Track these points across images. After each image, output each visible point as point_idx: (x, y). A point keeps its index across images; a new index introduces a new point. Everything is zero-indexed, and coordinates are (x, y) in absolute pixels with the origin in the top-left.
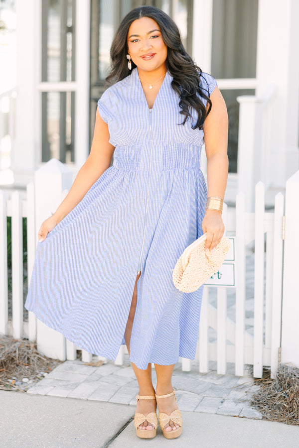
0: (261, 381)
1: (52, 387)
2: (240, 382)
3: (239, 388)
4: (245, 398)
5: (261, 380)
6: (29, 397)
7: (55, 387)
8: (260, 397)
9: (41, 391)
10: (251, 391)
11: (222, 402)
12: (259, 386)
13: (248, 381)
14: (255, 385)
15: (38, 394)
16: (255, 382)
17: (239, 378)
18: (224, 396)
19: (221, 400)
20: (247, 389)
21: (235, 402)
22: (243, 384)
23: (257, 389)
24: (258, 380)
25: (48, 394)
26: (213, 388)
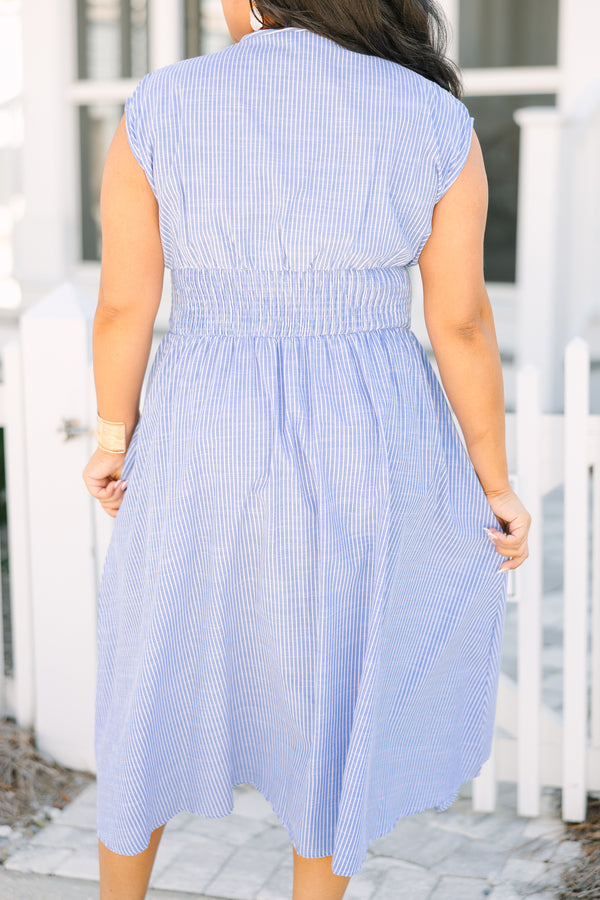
0: (583, 831)
1: (66, 853)
2: (531, 832)
3: (530, 849)
4: (544, 879)
5: (581, 826)
6: (8, 880)
7: (74, 850)
8: (581, 880)
9: (40, 864)
10: (557, 860)
11: (487, 893)
12: (578, 845)
13: (550, 830)
14: (568, 839)
15: (32, 873)
16: (568, 832)
17: (528, 820)
18: (492, 876)
19: (485, 887)
20: (547, 855)
21: (519, 893)
22: (537, 840)
23: (572, 851)
24: (575, 827)
25: (58, 873)
26: (464, 850)
